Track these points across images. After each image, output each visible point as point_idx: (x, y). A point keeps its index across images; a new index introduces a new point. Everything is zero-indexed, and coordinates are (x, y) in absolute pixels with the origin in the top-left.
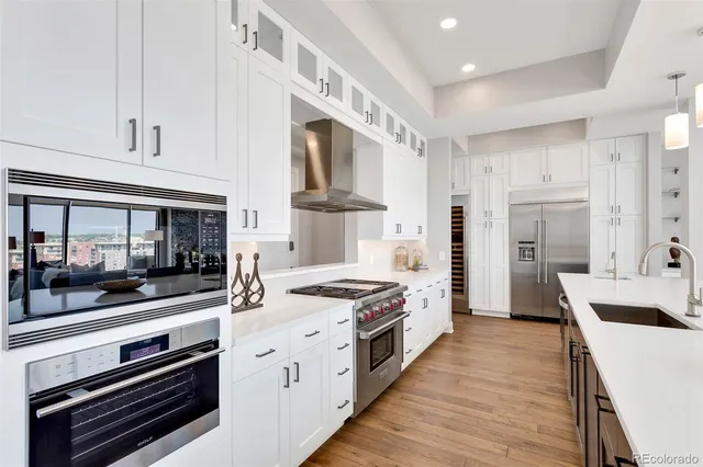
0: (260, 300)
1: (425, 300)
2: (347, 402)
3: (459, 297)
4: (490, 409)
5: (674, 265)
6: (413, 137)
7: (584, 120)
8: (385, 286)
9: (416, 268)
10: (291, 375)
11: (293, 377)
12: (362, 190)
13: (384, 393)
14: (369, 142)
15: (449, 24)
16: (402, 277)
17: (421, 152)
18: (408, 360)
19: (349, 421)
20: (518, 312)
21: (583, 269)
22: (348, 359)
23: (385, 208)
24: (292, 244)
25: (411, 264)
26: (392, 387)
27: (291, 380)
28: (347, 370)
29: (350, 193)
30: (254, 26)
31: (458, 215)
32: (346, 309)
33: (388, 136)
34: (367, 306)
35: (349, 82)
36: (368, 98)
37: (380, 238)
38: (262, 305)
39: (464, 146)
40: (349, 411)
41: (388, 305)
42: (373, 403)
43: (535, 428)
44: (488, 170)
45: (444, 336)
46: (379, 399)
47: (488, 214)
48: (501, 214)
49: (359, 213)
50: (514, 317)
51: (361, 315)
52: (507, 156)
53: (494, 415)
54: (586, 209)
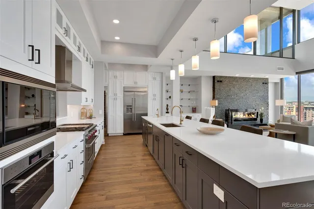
1: (99, 130)
5: (167, 112)
6: (90, 60)
7: (147, 66)
8: (90, 125)
9: (91, 117)
12: (74, 82)
13: (90, 171)
14: (77, 59)
15: (116, 22)
20: (126, 132)
23: (85, 91)
25: (88, 116)
26: (92, 168)
28: (83, 162)
32: (82, 135)
33: (83, 58)
35: (73, 31)
36: (78, 40)
39: (107, 66)
43: (145, 165)
44: (115, 77)
45: (102, 145)
47: (115, 95)
48: (120, 95)
50: (124, 135)
51: (87, 138)
52: (122, 73)
53: (133, 166)
54: (147, 94)
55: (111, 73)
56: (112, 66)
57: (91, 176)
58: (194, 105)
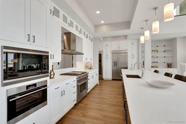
0: (53, 76)
1: (93, 76)
2: (75, 100)
3: (100, 75)
4: (106, 99)
6: (90, 37)
7: (127, 35)
8: (83, 73)
9: (90, 69)
10: (63, 93)
11: (63, 94)
12: (78, 50)
15: (98, 12)
16: (87, 71)
17: (92, 40)
18: (89, 90)
19: (75, 105)
20: (113, 79)
21: (127, 68)
22: (75, 90)
23: (83, 54)
24: (59, 63)
25: (89, 67)
26: (85, 97)
27: (63, 95)
28: (75, 92)
29: (75, 50)
30: (53, 10)
31: (100, 56)
32: (75, 78)
33: (84, 36)
34: (79, 77)
35: (75, 23)
36: (79, 27)
37: (82, 61)
38: (54, 78)
39: (102, 39)
40: (75, 102)
41: (84, 77)
42: (81, 100)
43: (116, 102)
44: (107, 45)
45: (97, 85)
46: (82, 99)
47: (107, 55)
48: (110, 56)
49: (77, 55)
50: (113, 80)
51: (78, 80)
52: (111, 42)
53: (107, 100)
54: (127, 55)
55: (104, 43)
56: (105, 38)
57: (83, 101)
58: (170, 62)
